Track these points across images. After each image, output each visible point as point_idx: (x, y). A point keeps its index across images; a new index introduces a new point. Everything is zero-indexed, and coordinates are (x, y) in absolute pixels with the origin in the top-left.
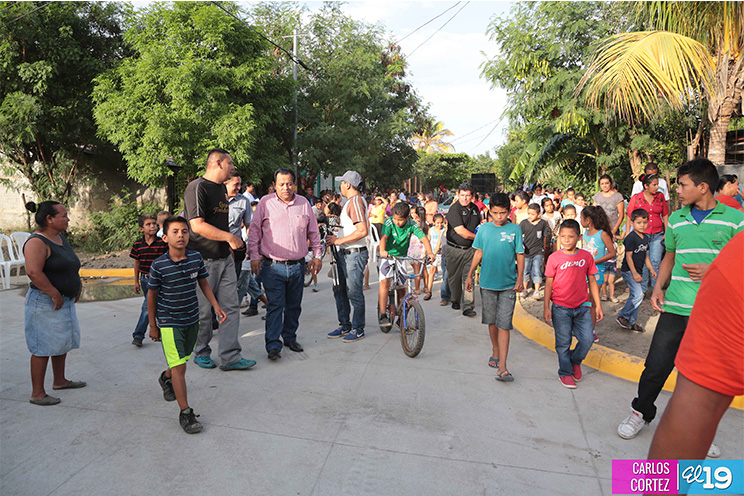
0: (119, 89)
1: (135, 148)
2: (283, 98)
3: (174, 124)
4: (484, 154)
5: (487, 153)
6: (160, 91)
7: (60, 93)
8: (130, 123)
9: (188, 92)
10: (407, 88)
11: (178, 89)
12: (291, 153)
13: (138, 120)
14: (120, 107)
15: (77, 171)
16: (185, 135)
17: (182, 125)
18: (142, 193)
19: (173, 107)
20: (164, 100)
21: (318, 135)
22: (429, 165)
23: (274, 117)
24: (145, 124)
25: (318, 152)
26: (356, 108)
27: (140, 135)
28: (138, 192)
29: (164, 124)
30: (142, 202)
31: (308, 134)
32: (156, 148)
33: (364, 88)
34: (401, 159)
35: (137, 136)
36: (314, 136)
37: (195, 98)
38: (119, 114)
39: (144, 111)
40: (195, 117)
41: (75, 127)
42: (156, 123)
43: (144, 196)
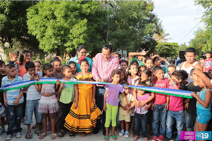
0: (37, 13)
1: (42, 37)
2: (103, 18)
3: (58, 28)
4: (183, 44)
5: (185, 43)
6: (53, 14)
7: (14, 15)
8: (41, 27)
9: (63, 15)
10: (154, 16)
11: (59, 13)
12: (105, 41)
13: (44, 26)
14: (37, 21)
15: (21, 46)
16: (62, 32)
17: (61, 28)
18: (47, 56)
19: (57, 20)
20: (55, 18)
21: (116, 34)
22: (161, 48)
23: (99, 25)
24: (46, 28)
25: (116, 40)
26: (132, 23)
27: (44, 32)
28: (46, 55)
29: (54, 28)
30: (47, 59)
31: (112, 33)
32: (51, 37)
33: (135, 15)
34: (150, 45)
35: (43, 32)
36: (114, 34)
37: (66, 17)
38: (36, 23)
39: (46, 22)
40: (66, 25)
41: (20, 28)
42: (51, 27)
43: (48, 57)
